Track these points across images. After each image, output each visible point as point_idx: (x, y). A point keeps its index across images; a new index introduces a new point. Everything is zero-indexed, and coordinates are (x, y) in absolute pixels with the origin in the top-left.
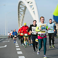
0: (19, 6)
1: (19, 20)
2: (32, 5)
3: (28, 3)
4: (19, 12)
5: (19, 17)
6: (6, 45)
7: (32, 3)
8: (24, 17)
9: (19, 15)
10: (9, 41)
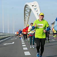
0: (25, 9)
2: (36, 8)
3: (33, 6)
4: (24, 14)
5: (25, 18)
7: (36, 6)
8: (29, 18)
9: (25, 16)
10: (16, 39)
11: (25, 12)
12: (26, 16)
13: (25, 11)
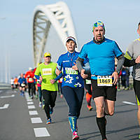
0: (34, 21)
1: (35, 50)
2: (63, 19)
3: (55, 13)
4: (34, 34)
5: (34, 44)
6: (8, 105)
7: (62, 13)
8: (45, 44)
9: (34, 39)
10: (13, 96)
11: (34, 29)
12: (39, 38)
13: (34, 25)
